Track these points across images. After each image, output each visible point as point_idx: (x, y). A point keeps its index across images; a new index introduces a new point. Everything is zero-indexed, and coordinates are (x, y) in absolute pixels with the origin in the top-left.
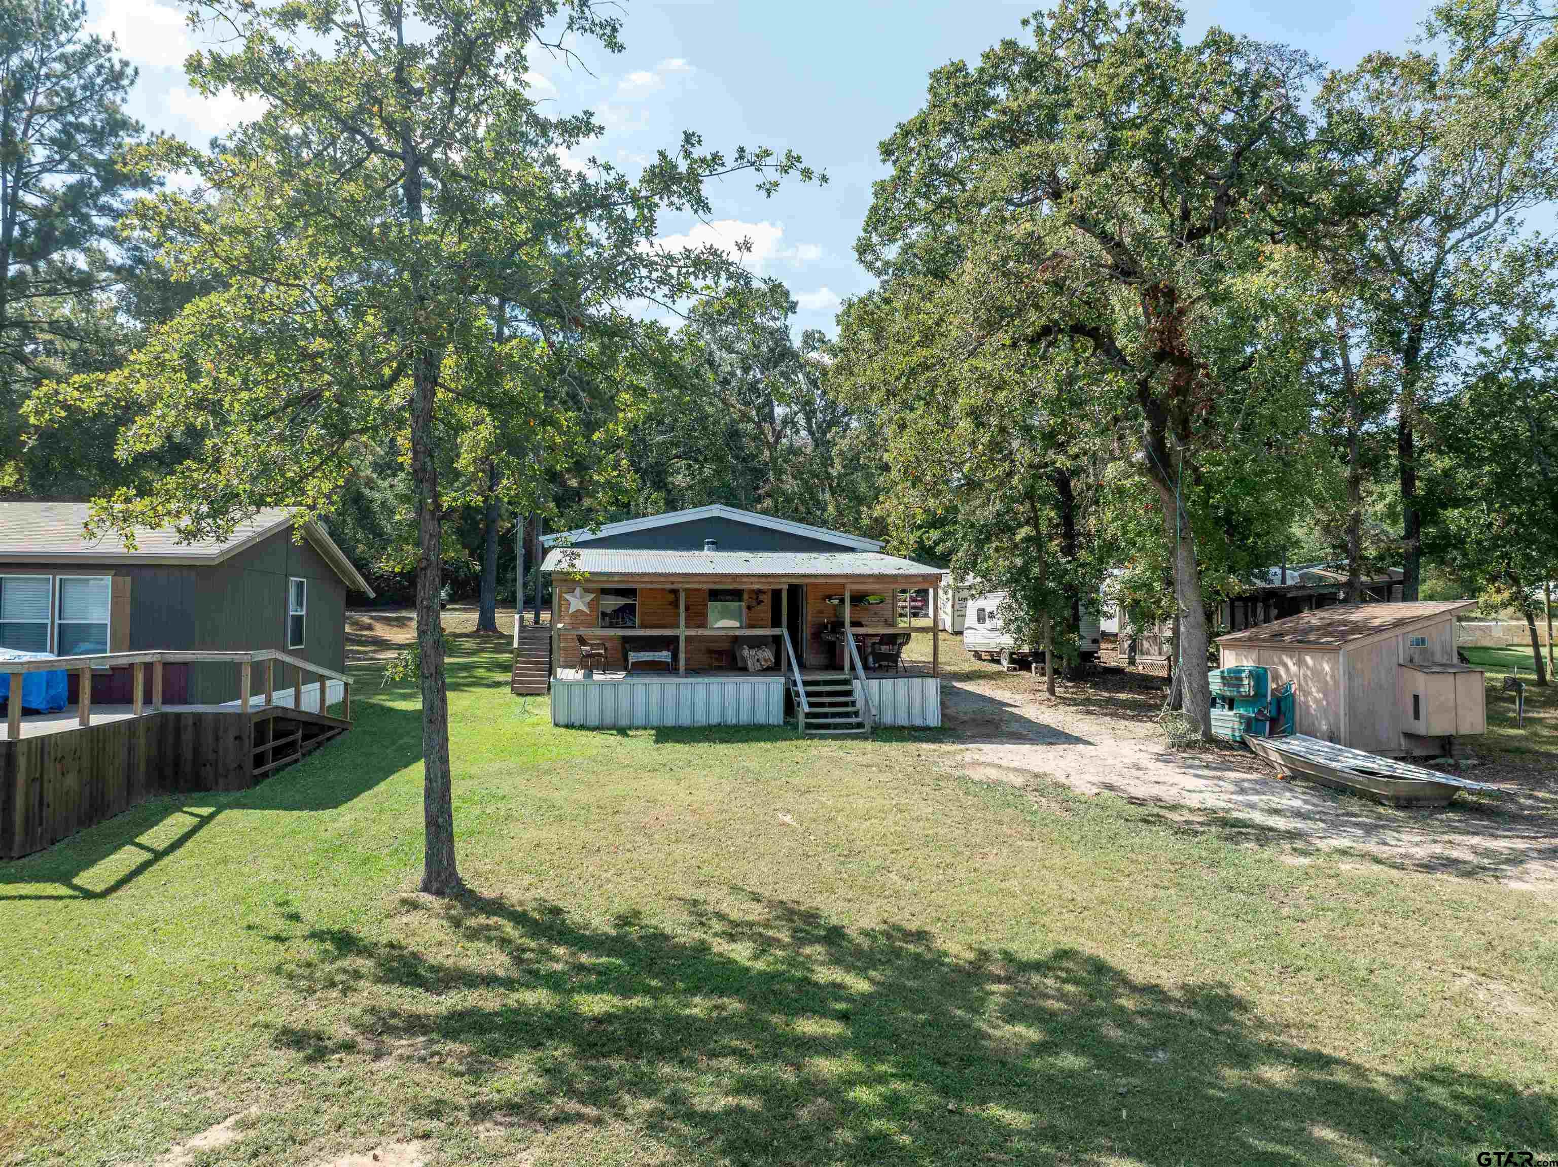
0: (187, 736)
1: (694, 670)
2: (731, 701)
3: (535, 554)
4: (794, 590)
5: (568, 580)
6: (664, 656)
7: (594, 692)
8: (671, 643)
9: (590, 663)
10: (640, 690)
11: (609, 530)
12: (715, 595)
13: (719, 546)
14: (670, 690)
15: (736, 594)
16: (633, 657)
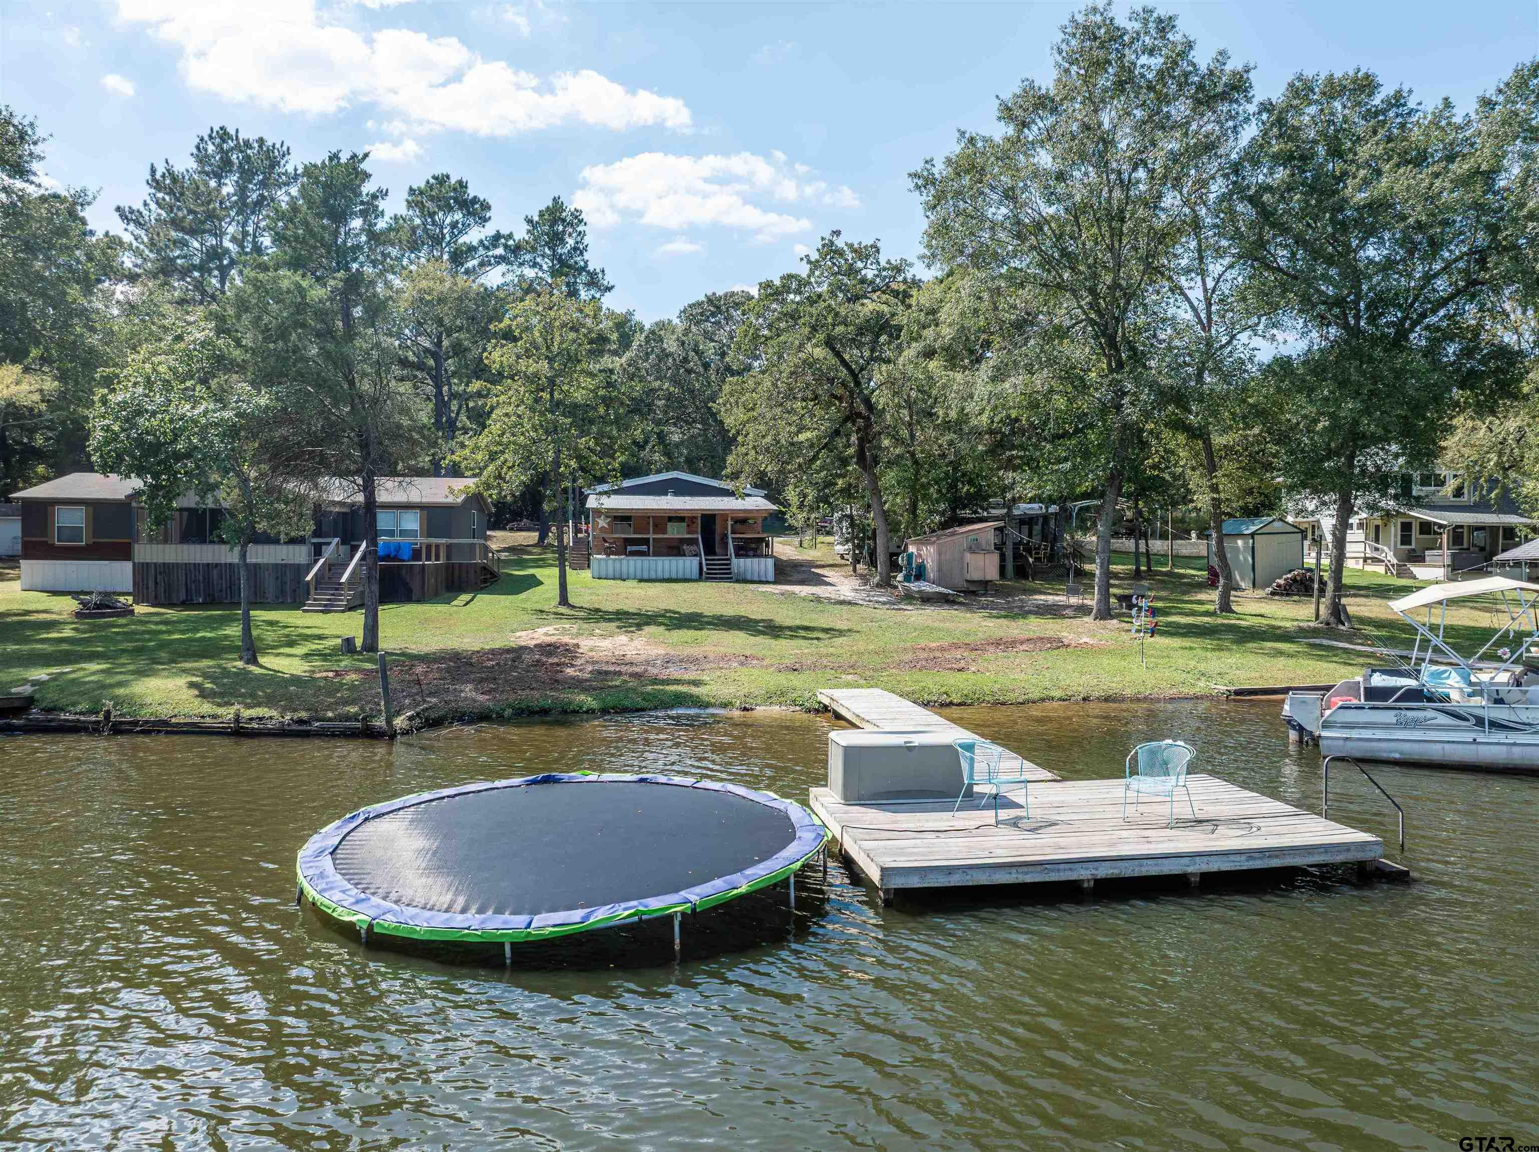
0: (456, 572)
1: (656, 554)
2: (674, 569)
3: (583, 499)
4: (704, 517)
5: (598, 512)
6: (644, 548)
7: (610, 563)
8: (646, 542)
9: (609, 552)
10: (632, 563)
11: (627, 483)
12: (670, 519)
13: (676, 494)
14: (646, 563)
15: (681, 519)
16: (629, 548)
